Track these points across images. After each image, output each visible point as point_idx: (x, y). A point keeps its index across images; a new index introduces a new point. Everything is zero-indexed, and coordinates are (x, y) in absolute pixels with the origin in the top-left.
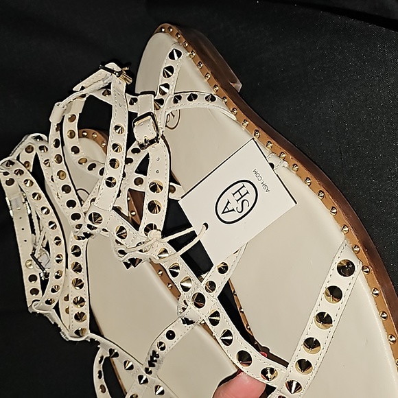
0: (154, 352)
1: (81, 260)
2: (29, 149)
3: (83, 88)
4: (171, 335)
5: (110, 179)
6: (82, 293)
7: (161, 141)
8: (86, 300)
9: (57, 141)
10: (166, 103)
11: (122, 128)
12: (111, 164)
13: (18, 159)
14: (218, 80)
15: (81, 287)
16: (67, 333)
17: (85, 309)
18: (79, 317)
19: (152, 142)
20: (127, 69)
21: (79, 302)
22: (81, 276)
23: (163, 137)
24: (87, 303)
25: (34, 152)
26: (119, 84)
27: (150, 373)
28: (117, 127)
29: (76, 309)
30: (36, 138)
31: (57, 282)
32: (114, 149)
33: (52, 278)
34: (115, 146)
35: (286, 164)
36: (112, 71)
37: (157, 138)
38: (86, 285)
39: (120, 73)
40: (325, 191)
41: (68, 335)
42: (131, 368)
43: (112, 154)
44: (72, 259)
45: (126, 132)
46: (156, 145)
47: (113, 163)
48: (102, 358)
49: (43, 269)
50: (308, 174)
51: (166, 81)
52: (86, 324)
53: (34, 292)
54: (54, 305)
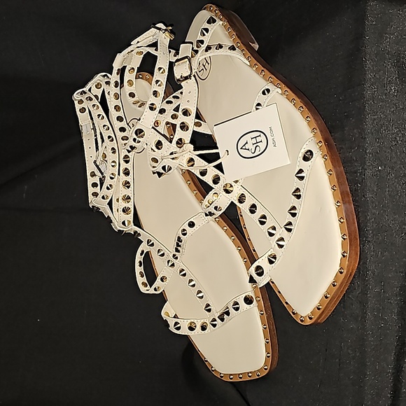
0: (179, 238)
1: (129, 166)
2: (99, 86)
3: (138, 42)
4: (192, 225)
5: (153, 104)
6: (129, 192)
7: (193, 78)
8: (132, 198)
9: (116, 82)
10: (199, 53)
11: (164, 70)
12: (154, 94)
13: (90, 90)
14: (240, 39)
15: (128, 187)
16: (116, 224)
17: (130, 205)
18: (125, 210)
19: (186, 78)
20: (170, 28)
21: (127, 198)
22: (129, 179)
23: (194, 76)
24: (132, 200)
25: (102, 88)
26: (164, 38)
27: (177, 258)
28: (160, 69)
29: (124, 204)
30: (104, 76)
31: (111, 182)
32: (157, 83)
33: (108, 178)
34: (157, 81)
35: (280, 91)
36: (159, 29)
37: (190, 76)
38: (132, 186)
39: (166, 30)
40: (304, 107)
41: (117, 226)
42: (163, 255)
43: (155, 88)
44: (124, 165)
45: (166, 73)
46: (188, 81)
47: (155, 93)
48: (143, 252)
49: (102, 174)
50: (293, 96)
51: (202, 38)
52: (130, 217)
53: (95, 185)
54: (108, 200)
